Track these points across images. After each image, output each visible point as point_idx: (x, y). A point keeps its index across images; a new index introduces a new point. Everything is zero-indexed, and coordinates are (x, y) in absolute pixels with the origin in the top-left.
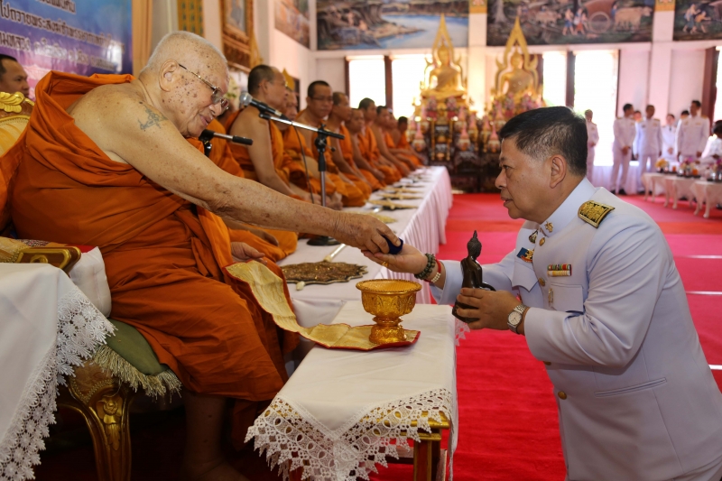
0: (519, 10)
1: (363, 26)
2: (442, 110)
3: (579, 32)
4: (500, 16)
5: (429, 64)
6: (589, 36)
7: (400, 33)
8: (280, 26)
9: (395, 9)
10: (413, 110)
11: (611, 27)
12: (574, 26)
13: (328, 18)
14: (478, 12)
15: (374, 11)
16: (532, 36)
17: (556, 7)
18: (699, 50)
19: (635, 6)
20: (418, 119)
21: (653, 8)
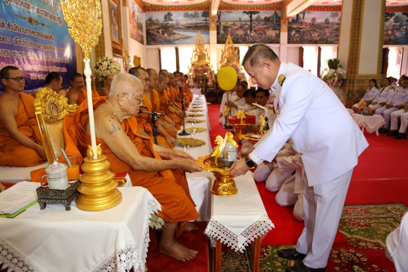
0: (229, 29)
1: (166, 35)
2: (201, 70)
3: (253, 39)
4: (222, 32)
5: (194, 51)
6: (257, 40)
7: (181, 38)
8: (132, 37)
9: (179, 28)
10: (188, 70)
11: (265, 37)
12: (251, 36)
13: (151, 31)
14: (213, 30)
15: (170, 29)
16: (235, 40)
17: (244, 29)
18: (297, 48)
19: (273, 29)
20: (191, 74)
21: (280, 30)
